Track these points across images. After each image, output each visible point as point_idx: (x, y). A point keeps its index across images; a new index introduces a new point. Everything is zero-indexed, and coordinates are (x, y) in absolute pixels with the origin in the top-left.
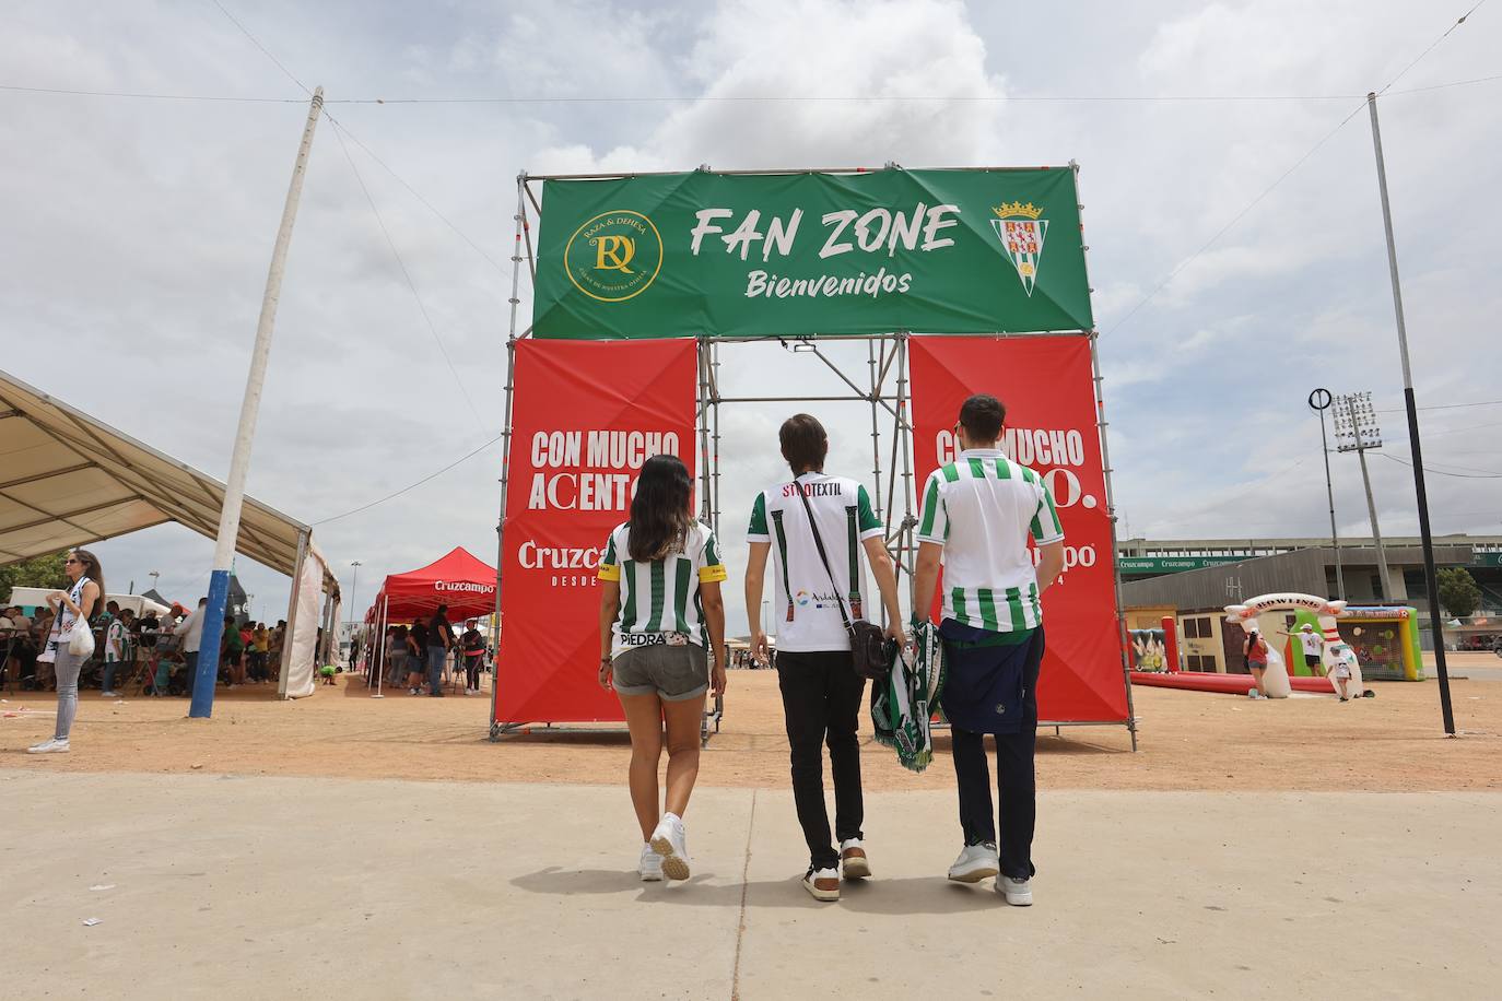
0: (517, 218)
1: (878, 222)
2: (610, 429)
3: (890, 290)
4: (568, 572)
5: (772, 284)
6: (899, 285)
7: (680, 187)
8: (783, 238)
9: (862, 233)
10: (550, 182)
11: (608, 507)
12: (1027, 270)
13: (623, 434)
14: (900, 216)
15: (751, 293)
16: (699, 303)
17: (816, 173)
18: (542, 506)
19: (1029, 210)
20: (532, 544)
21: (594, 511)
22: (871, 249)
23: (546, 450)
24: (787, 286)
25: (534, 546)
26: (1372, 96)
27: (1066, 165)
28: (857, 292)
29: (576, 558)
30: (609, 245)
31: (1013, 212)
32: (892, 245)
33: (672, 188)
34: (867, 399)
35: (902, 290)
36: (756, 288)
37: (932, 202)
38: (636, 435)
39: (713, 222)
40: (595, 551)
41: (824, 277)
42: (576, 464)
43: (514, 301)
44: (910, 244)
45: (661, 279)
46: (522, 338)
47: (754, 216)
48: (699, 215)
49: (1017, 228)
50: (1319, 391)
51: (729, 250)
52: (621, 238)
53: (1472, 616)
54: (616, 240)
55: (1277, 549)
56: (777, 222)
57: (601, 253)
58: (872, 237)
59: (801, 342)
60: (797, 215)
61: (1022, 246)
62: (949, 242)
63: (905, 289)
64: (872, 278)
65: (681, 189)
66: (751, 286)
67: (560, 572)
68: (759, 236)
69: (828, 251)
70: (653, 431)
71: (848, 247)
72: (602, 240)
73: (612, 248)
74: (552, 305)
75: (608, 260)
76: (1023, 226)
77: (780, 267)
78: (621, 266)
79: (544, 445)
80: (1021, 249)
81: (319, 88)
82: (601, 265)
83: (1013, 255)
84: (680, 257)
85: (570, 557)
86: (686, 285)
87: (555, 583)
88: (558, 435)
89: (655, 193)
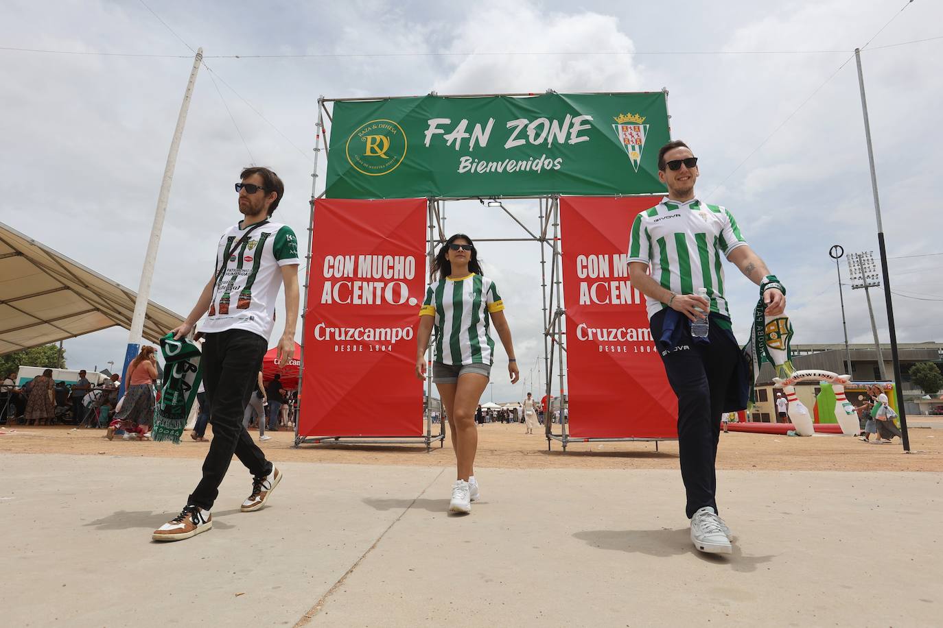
0: (317, 125)
1: (541, 126)
2: (372, 254)
3: (548, 168)
4: (346, 343)
5: (475, 165)
6: (554, 165)
7: (419, 105)
8: (482, 136)
9: (531, 133)
10: (338, 103)
11: (370, 302)
12: (635, 156)
13: (380, 257)
14: (555, 122)
15: (461, 171)
16: (429, 176)
17: (503, 97)
18: (330, 302)
19: (636, 118)
20: (323, 325)
21: (362, 305)
22: (537, 143)
23: (333, 267)
24: (484, 166)
25: (324, 327)
26: (857, 51)
27: (660, 91)
28: (528, 169)
29: (350, 334)
30: (374, 141)
31: (626, 120)
32: (550, 140)
33: (413, 105)
34: (538, 240)
35: (556, 168)
36: (465, 167)
37: (576, 114)
38: (389, 258)
39: (438, 126)
40: (362, 329)
41: (508, 160)
42: (351, 275)
43: (315, 176)
44: (561, 140)
45: (407, 162)
46: (319, 198)
47: (464, 123)
48: (429, 122)
49: (629, 130)
50: (836, 246)
51: (448, 144)
52: (382, 137)
53: (938, 393)
54: (378, 138)
55: (814, 350)
56: (478, 127)
57: (369, 146)
58: (537, 136)
59: (492, 201)
60: (491, 122)
61: (632, 141)
62: (586, 138)
63: (558, 167)
64: (538, 160)
65: (419, 106)
66: (461, 166)
67: (340, 343)
68: (467, 135)
69: (510, 144)
70: (400, 255)
71: (523, 142)
72: (369, 138)
73: (375, 143)
74: (338, 177)
75: (373, 150)
76: (633, 128)
77: (479, 154)
78: (381, 154)
79: (331, 264)
80: (631, 143)
81: (200, 49)
82: (368, 153)
83: (626, 146)
84: (417, 148)
85: (346, 333)
86: (422, 166)
87: (336, 350)
88: (340, 257)
89: (404, 109)
